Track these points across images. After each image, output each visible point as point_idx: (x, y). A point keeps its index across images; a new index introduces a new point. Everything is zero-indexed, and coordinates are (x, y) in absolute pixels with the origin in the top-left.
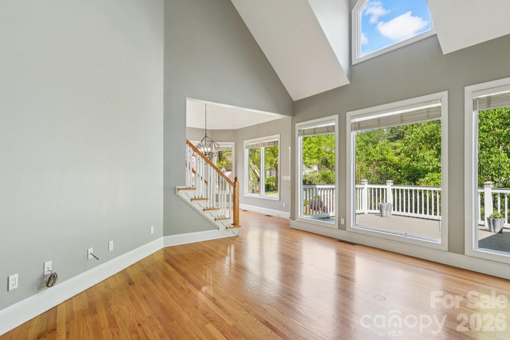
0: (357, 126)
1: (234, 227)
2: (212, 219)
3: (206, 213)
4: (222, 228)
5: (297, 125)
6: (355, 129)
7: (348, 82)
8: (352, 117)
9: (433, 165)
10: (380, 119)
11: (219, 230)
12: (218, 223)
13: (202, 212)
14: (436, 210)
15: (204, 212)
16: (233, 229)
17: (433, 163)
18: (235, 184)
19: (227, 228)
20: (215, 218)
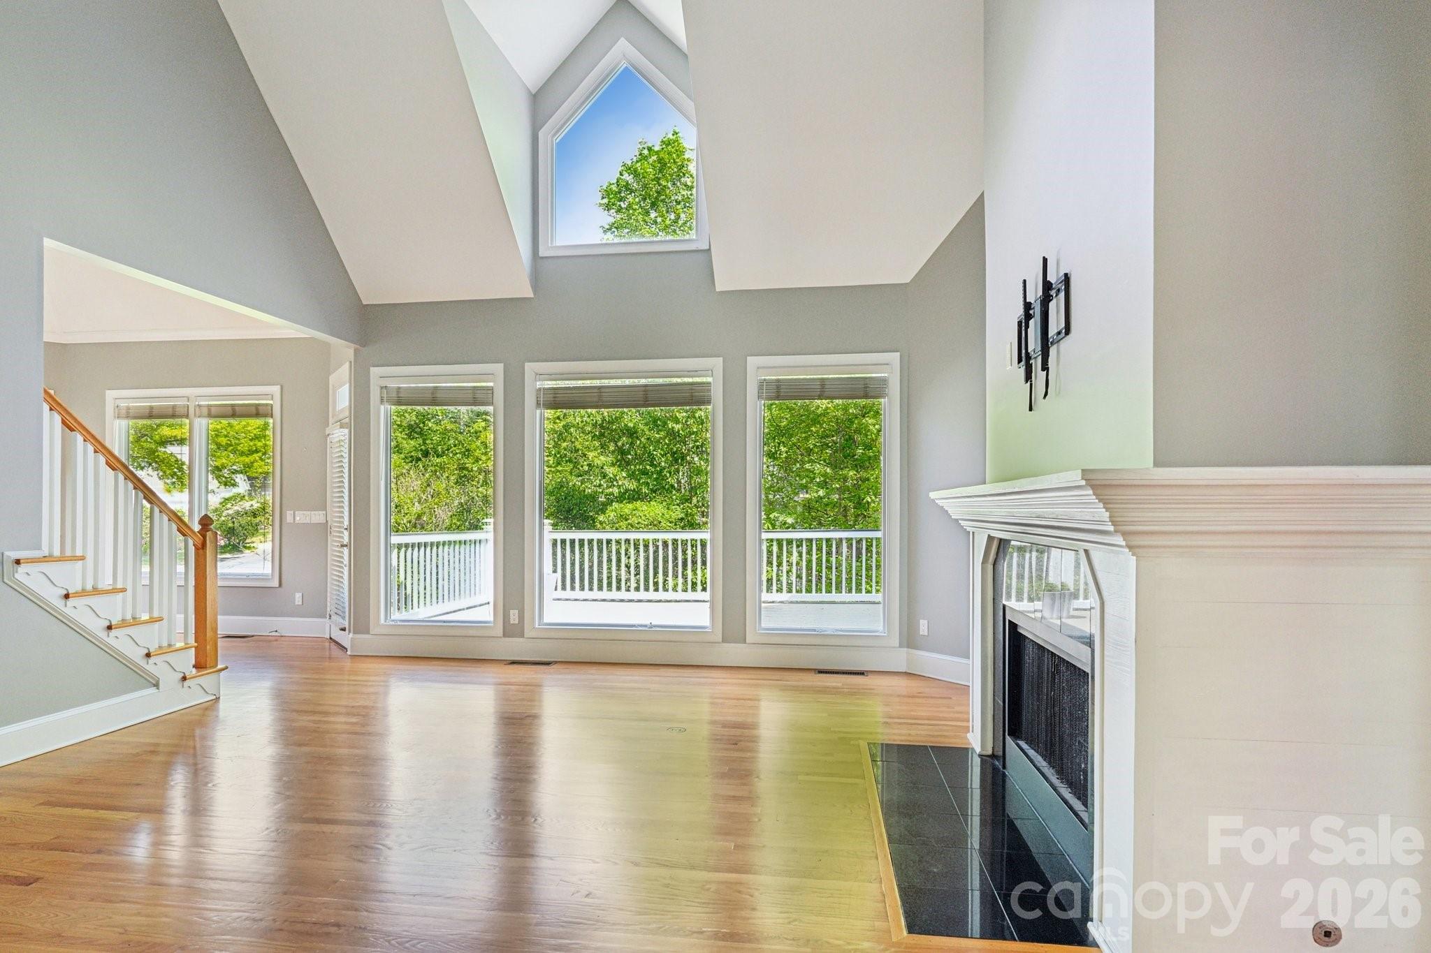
1: (199, 676)
2: (135, 654)
3: (116, 637)
4: (169, 679)
5: (375, 371)
6: (546, 406)
7: (529, 294)
8: (539, 376)
9: (619, 487)
10: (603, 390)
11: (158, 689)
12: (155, 667)
13: (102, 634)
14: (591, 583)
15: (108, 636)
16: (201, 680)
17: (620, 483)
18: (204, 537)
19: (184, 679)
20: (146, 651)
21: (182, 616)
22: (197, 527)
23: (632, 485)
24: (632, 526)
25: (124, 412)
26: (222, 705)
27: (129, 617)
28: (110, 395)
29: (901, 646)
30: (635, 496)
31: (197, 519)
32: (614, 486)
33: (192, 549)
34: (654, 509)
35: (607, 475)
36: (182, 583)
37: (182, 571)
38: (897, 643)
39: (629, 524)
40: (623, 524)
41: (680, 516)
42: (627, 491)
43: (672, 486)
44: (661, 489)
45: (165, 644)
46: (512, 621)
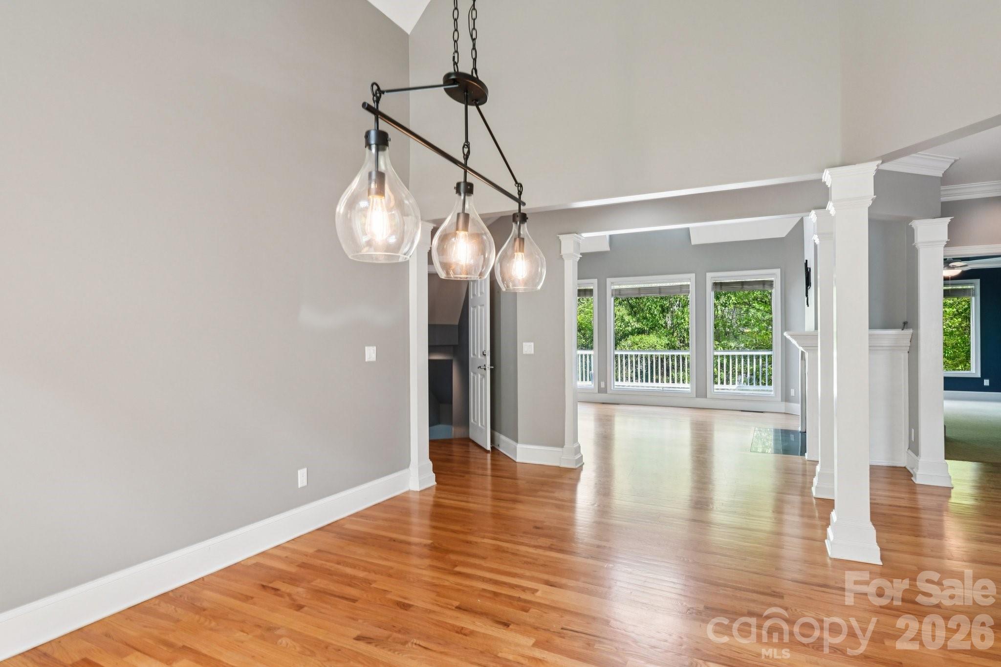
7: (608, 249)
8: (612, 283)
23: (638, 325)
24: (640, 348)
29: (782, 401)
30: (641, 332)
32: (629, 326)
34: (652, 339)
35: (624, 320)
38: (780, 399)
39: (639, 347)
40: (636, 347)
41: (667, 343)
42: (636, 328)
43: (662, 325)
44: (654, 328)
46: (602, 387)
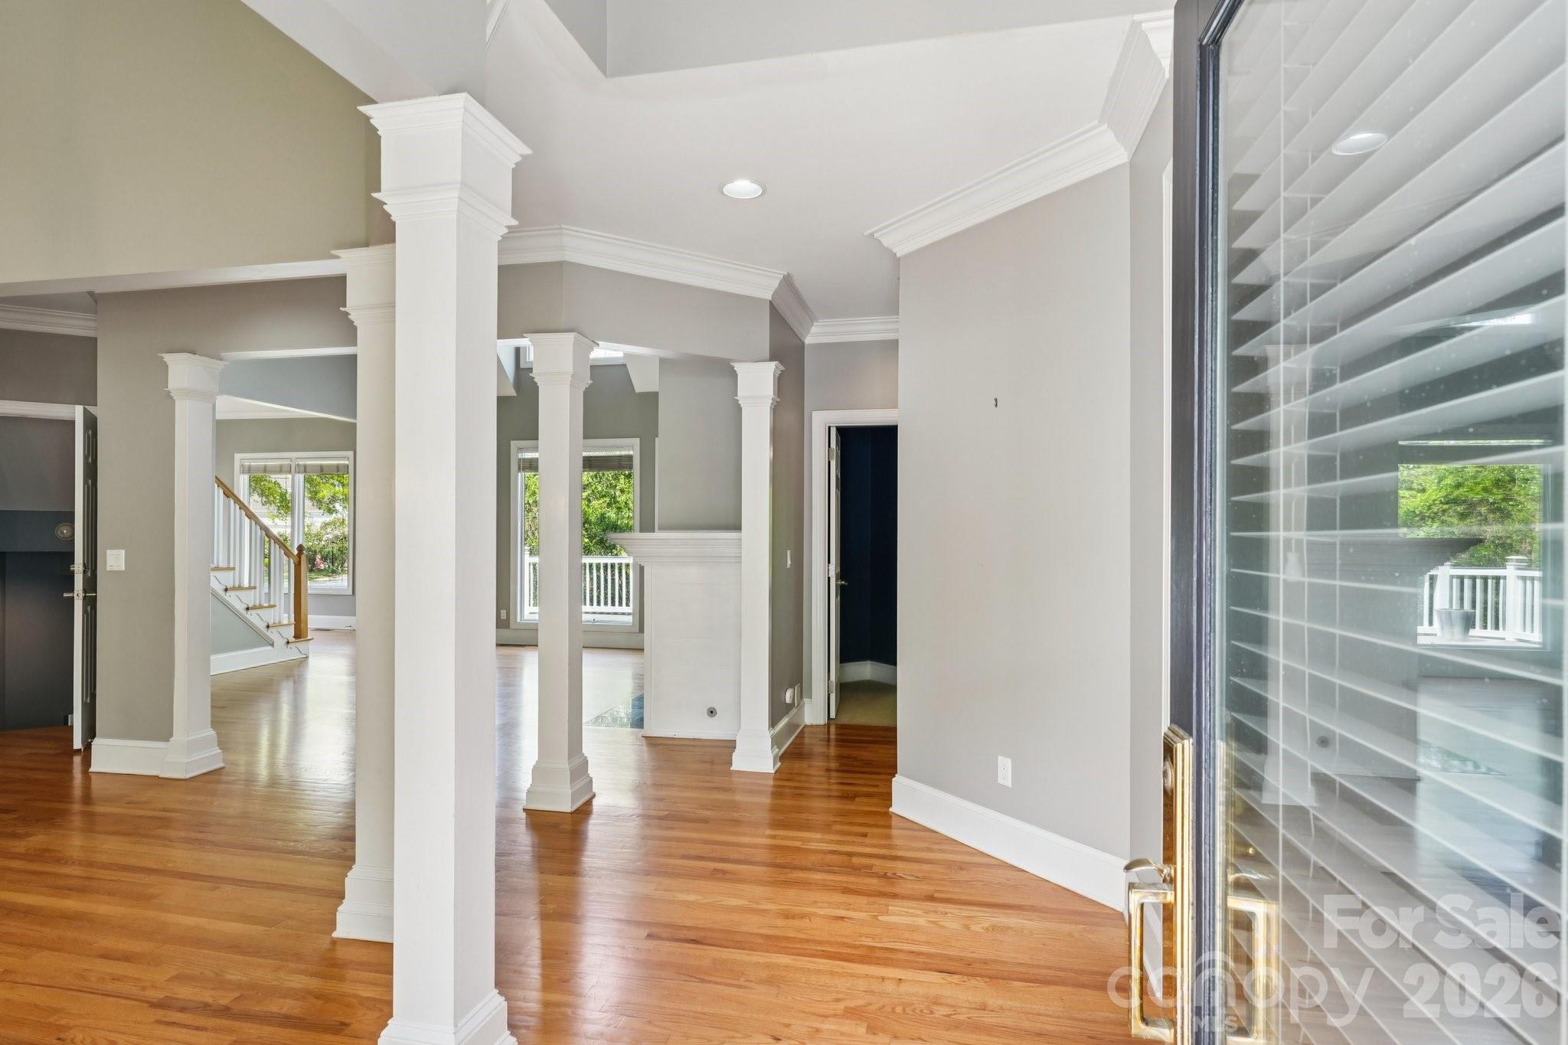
0: (527, 465)
1: (296, 642)
2: (261, 625)
3: (251, 614)
4: (279, 642)
6: (524, 469)
7: (514, 393)
8: (520, 449)
11: (273, 647)
12: (272, 634)
13: (244, 612)
15: (247, 613)
16: (297, 644)
18: (300, 558)
19: (288, 642)
20: (266, 624)
21: (287, 615)
22: (296, 552)
25: (246, 469)
26: (310, 660)
27: (257, 604)
28: (238, 456)
31: (296, 546)
33: (292, 565)
36: (287, 592)
37: (287, 585)
45: (277, 622)
46: (502, 618)
